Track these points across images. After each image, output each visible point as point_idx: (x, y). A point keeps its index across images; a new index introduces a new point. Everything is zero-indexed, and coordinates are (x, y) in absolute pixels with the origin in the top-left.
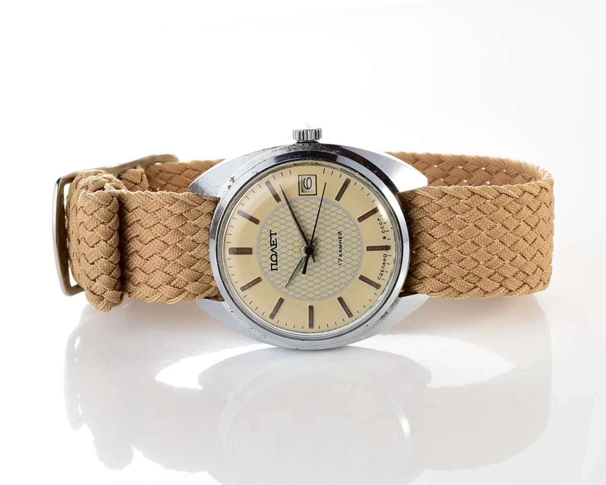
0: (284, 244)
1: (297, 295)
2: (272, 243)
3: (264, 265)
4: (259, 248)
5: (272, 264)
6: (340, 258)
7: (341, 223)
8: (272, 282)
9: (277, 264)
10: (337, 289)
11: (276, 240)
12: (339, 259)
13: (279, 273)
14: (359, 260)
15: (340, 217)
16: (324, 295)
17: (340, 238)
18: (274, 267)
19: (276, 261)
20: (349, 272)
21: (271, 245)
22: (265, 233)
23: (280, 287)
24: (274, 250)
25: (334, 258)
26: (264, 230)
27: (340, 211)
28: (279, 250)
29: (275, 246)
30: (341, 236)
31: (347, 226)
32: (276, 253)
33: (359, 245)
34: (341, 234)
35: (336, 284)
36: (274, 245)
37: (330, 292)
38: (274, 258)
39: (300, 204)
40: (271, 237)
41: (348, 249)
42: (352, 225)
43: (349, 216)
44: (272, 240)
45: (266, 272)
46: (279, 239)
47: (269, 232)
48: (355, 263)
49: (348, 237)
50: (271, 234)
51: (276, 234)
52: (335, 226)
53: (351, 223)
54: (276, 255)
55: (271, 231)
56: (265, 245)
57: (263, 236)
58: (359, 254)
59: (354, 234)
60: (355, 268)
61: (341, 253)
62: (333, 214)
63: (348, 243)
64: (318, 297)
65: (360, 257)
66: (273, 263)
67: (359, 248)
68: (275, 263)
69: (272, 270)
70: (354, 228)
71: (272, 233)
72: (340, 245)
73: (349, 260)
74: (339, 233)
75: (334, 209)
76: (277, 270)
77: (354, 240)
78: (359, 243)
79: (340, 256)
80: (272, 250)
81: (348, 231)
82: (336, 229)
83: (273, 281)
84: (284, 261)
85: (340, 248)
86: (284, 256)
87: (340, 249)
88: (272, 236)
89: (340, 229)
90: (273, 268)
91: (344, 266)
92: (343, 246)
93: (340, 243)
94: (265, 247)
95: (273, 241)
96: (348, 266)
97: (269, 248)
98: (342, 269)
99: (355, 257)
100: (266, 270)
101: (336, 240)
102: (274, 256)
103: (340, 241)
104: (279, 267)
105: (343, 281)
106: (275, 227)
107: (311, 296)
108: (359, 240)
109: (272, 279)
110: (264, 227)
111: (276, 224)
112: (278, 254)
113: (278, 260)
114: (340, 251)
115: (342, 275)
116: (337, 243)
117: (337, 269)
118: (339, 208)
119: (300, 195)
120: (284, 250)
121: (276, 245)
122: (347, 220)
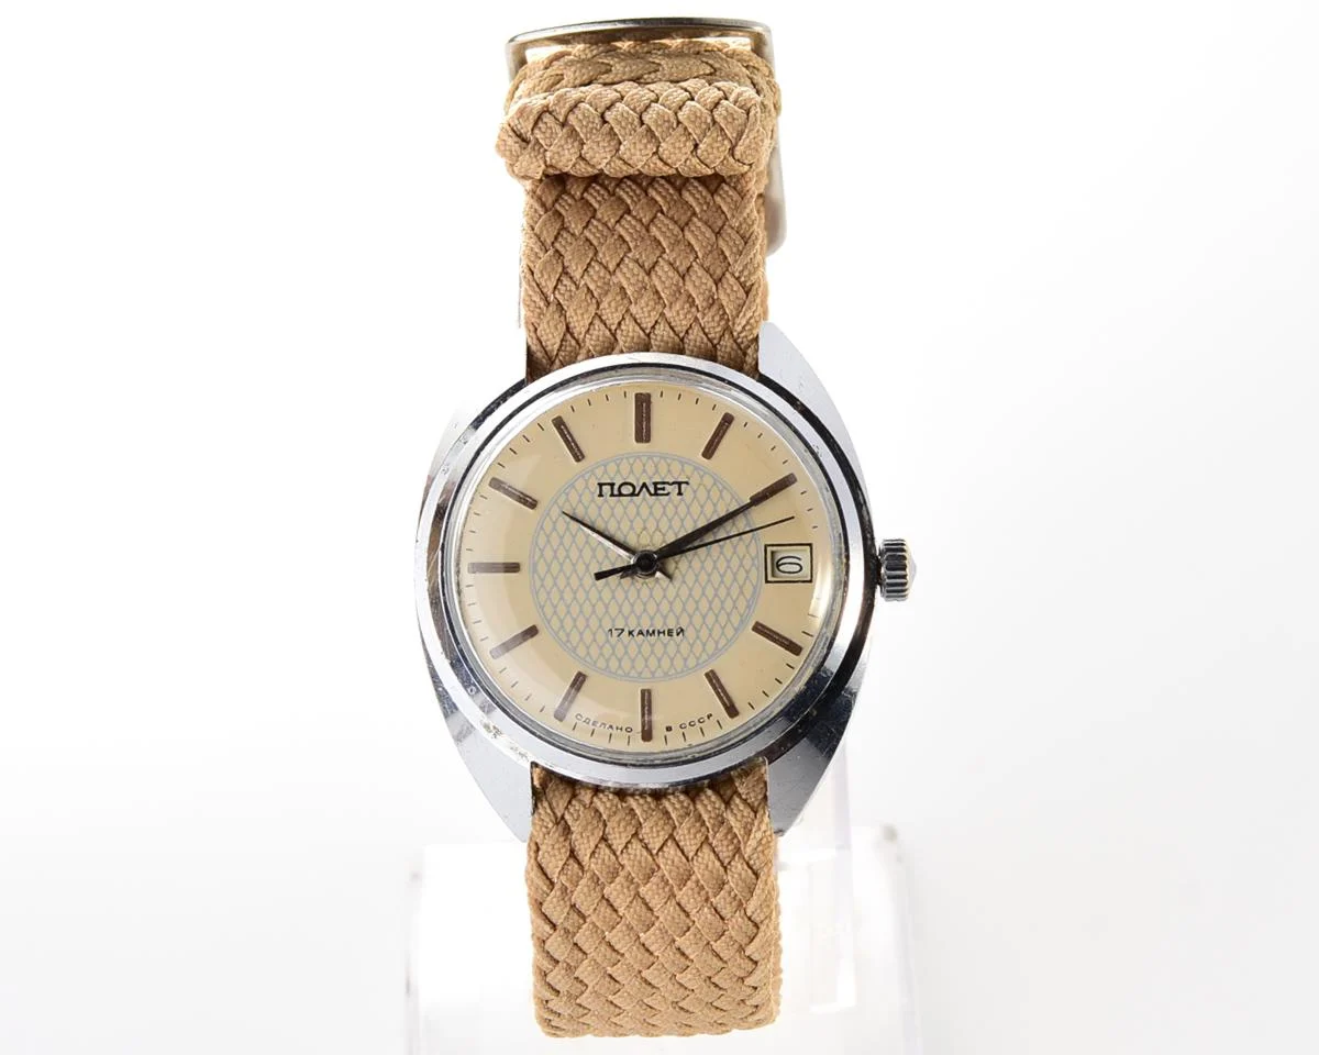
0: (658, 510)
1: (542, 540)
2: (659, 486)
3: (612, 467)
4: (650, 458)
5: (612, 485)
6: (626, 633)
7: (704, 634)
8: (572, 486)
9: (612, 495)
10: (555, 623)
11: (667, 494)
12: (623, 630)
13: (593, 501)
14: (620, 672)
15: (717, 632)
16: (543, 596)
17: (670, 633)
18: (606, 489)
19: (620, 495)
20: (594, 651)
21: (655, 484)
22: (683, 470)
23: (561, 502)
24: (644, 489)
25: (626, 618)
26: (688, 469)
27: (730, 632)
28: (644, 499)
29: (652, 491)
30: (675, 634)
31: (698, 648)
32: (638, 495)
33: (653, 673)
34: (678, 634)
35: (568, 623)
36: (656, 489)
37: (549, 610)
38: (627, 490)
39: (747, 547)
40: (673, 483)
41: (646, 649)
42: (698, 659)
43: (718, 652)
44: (666, 486)
45: (597, 471)
46: (670, 500)
47: (686, 480)
48: (614, 664)
49: (671, 649)
50: (680, 484)
51: (680, 494)
52: (697, 620)
53: (704, 657)
54: (633, 494)
55: (687, 483)
56: (657, 472)
57: (676, 467)
58: (633, 673)
59: (679, 663)
60: (601, 663)
61: (635, 633)
62: (723, 618)
63: (659, 649)
64: (538, 583)
65: (627, 675)
66: (616, 487)
67: (647, 674)
68: (616, 492)
69: (601, 485)
70: (692, 662)
71: (683, 486)
72: (654, 632)
73: (620, 650)
74: (682, 630)
75: (735, 619)
76: (601, 495)
77: (666, 663)
78: (659, 673)
79: (630, 633)
80: (644, 485)
81: (684, 648)
82: (691, 623)
83: (574, 487)
84: (619, 510)
85: (648, 631)
86: (632, 510)
87: (645, 633)
88: (676, 486)
89: (690, 633)
90: (604, 487)
91: (608, 641)
92: (652, 639)
93: (659, 633)
94: (650, 469)
95: (663, 489)
96: (607, 651)
97: (650, 478)
98: (601, 637)
99: (626, 664)
100: (599, 472)
101: (665, 624)
102: (631, 489)
103: (664, 632)
104: (606, 501)
105: (575, 638)
106: (695, 492)
107: (542, 568)
108: (666, 674)
109: (580, 485)
110: (696, 469)
111: (702, 494)
112: (635, 498)
113: (622, 498)
114: (641, 633)
115: (588, 637)
116: (659, 627)
117: (600, 626)
118: (736, 630)
119: (766, 546)
120: (644, 511)
121: (656, 494)
122: (710, 647)
